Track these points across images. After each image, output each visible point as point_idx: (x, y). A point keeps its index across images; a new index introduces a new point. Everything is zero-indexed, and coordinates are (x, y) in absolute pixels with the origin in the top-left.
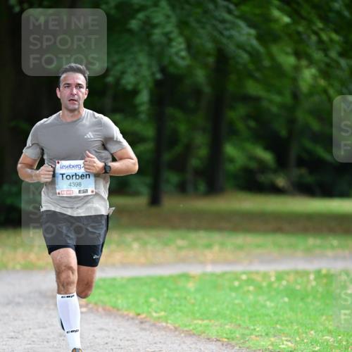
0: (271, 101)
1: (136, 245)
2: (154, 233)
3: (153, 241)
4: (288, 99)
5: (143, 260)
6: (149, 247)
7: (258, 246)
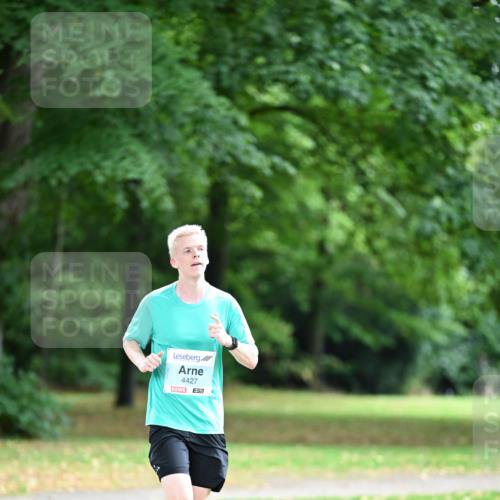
0: (288, 258)
1: (96, 462)
2: (122, 445)
3: (122, 456)
4: (312, 256)
5: (106, 483)
6: (116, 465)
7: (272, 464)
